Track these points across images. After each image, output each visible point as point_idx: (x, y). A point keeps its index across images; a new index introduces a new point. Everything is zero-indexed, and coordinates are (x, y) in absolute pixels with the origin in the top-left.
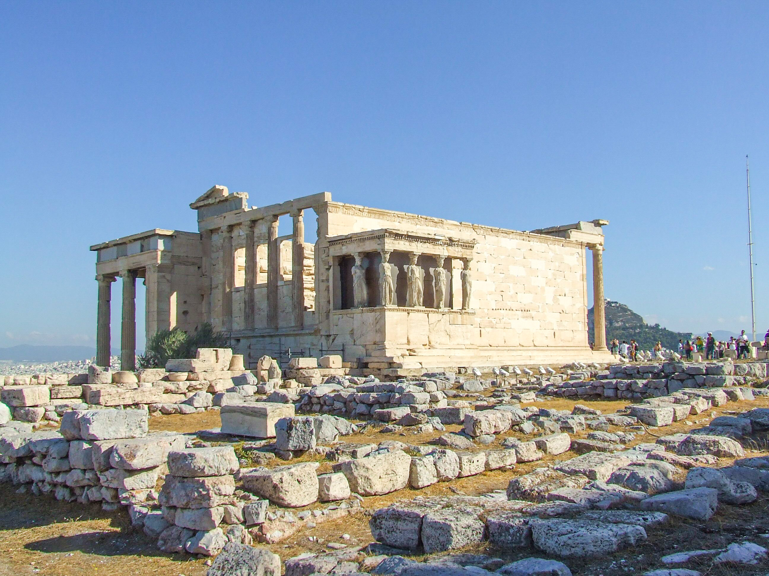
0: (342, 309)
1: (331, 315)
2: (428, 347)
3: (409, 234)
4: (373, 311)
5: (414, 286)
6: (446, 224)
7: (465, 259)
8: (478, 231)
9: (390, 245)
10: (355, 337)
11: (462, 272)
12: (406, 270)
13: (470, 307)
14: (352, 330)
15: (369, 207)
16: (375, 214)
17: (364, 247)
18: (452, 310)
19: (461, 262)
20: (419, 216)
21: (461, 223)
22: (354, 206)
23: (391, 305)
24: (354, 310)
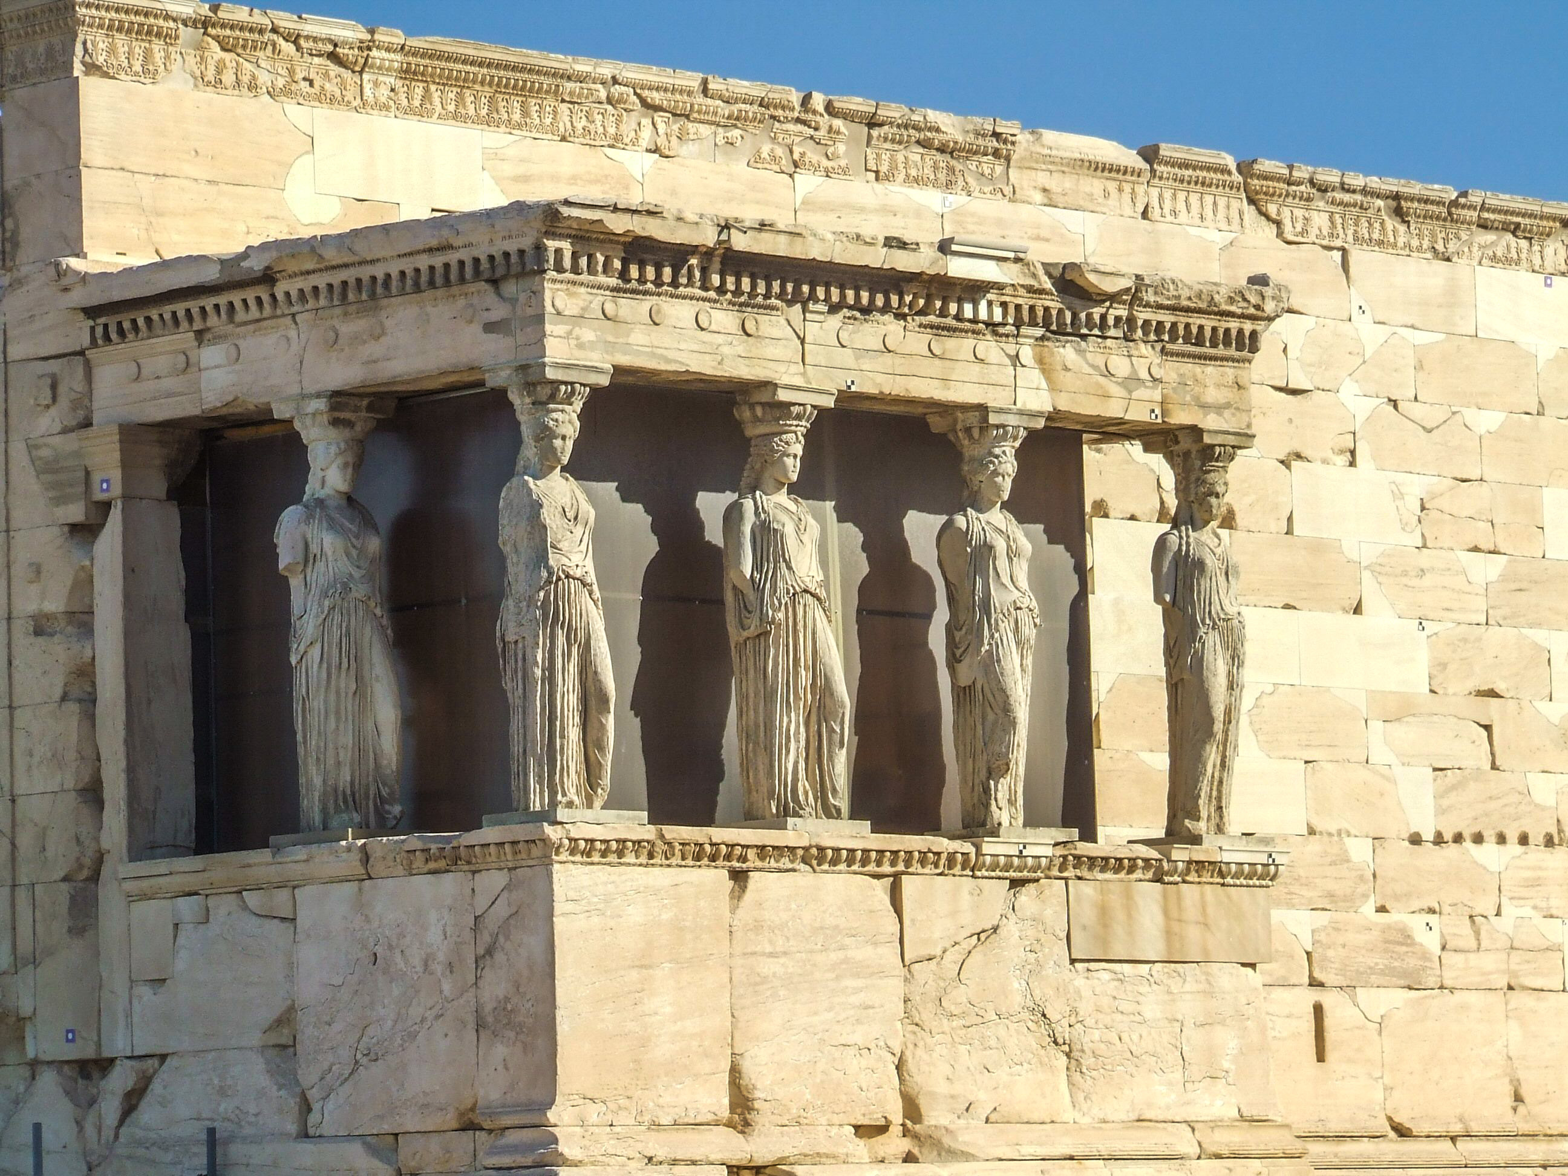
0: (198, 852)
1: (110, 895)
2: (895, 1143)
3: (740, 242)
4: (455, 860)
5: (777, 660)
6: (1032, 163)
7: (1186, 443)
8: (1291, 215)
9: (588, 334)
10: (308, 1076)
11: (1161, 543)
12: (714, 534)
13: (1236, 822)
14: (286, 1019)
15: (409, 33)
16: (463, 83)
17: (374, 349)
18: (1085, 848)
19: (1158, 463)
20: (818, 100)
21: (1150, 155)
22: (286, 20)
23: (598, 812)
24: (300, 853)
